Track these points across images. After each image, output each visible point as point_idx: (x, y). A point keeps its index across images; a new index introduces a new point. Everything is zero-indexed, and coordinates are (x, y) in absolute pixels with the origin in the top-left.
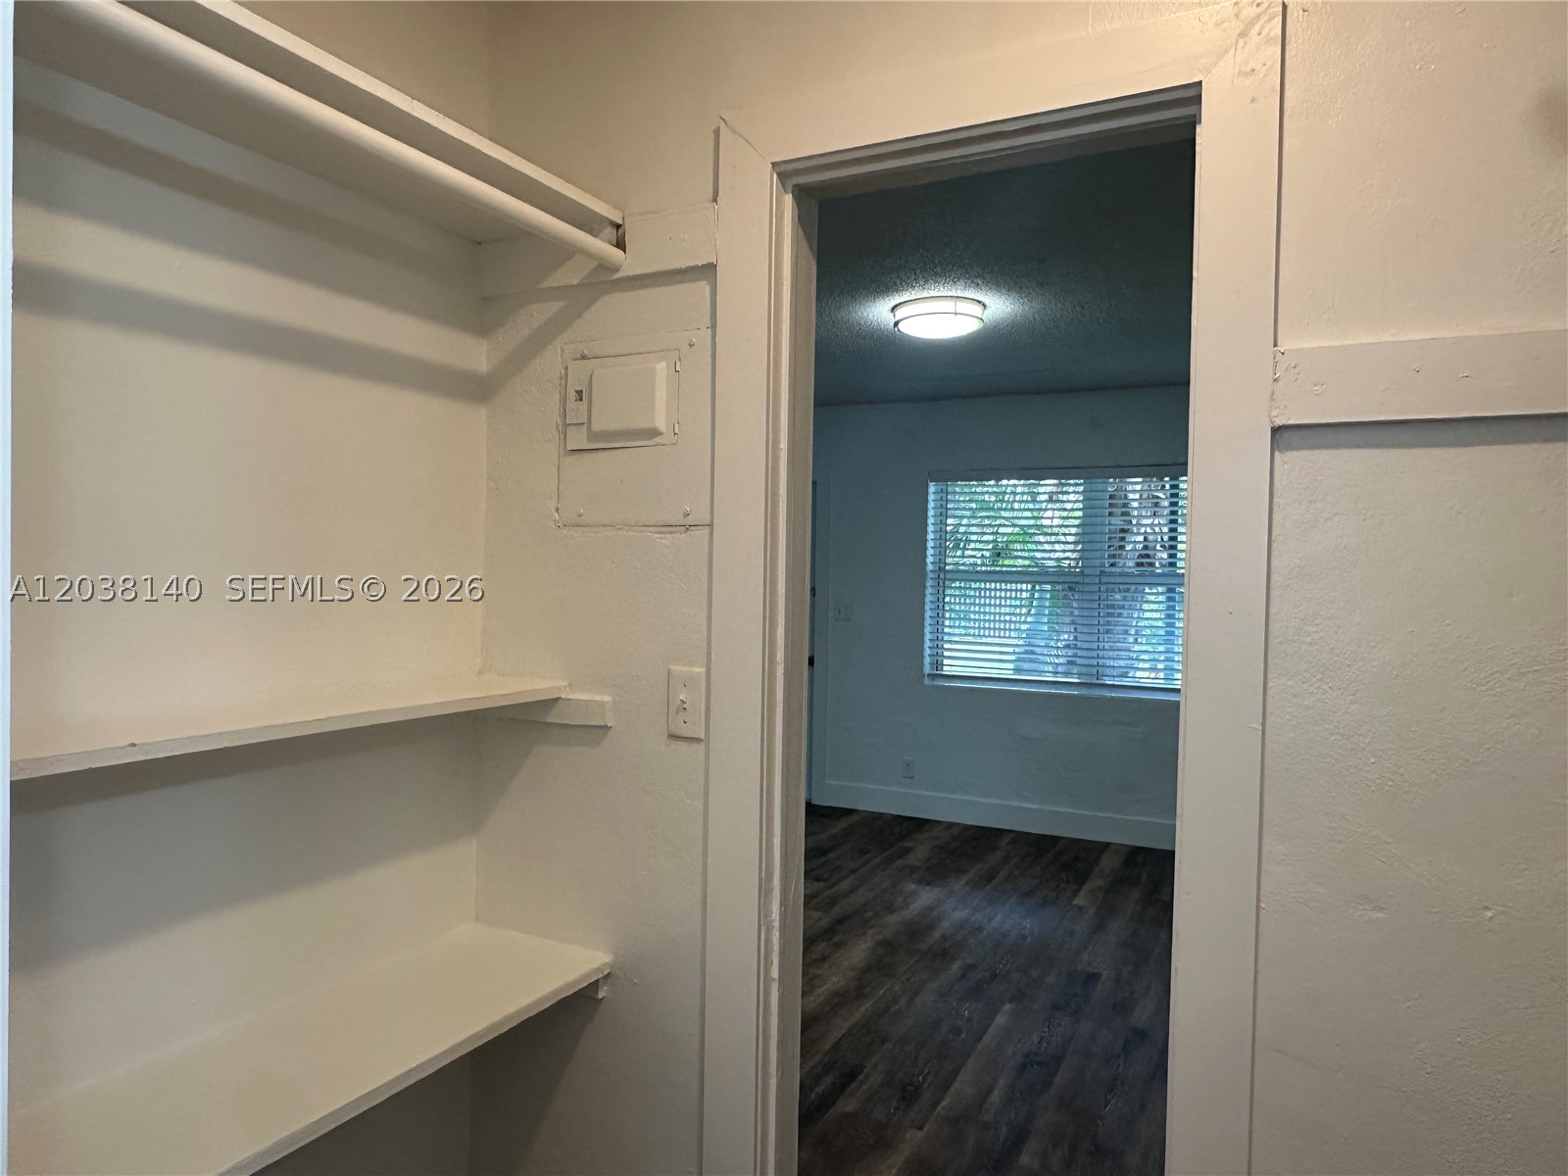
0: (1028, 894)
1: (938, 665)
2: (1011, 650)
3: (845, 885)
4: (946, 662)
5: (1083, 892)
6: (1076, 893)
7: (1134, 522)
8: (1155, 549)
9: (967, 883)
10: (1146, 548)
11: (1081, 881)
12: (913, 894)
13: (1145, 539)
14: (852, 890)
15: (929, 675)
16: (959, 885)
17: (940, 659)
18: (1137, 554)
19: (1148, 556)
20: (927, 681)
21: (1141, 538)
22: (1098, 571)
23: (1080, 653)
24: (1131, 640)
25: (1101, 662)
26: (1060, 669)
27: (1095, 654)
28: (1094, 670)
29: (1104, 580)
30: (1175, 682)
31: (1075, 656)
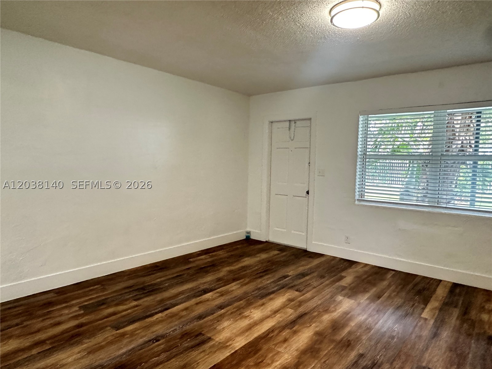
0: (398, 308)
1: (362, 195)
2: (399, 190)
3: (308, 295)
4: (366, 194)
5: (427, 310)
6: (423, 309)
7: (457, 134)
8: (466, 147)
9: (367, 299)
10: (462, 147)
11: (426, 302)
12: (340, 302)
13: (462, 143)
14: (313, 298)
15: (358, 200)
16: (363, 299)
17: (363, 193)
18: (458, 150)
19: (463, 151)
20: (357, 202)
21: (460, 142)
22: (440, 154)
23: (429, 192)
24: (454, 186)
25: (440, 196)
26: (420, 199)
27: (437, 192)
28: (437, 200)
29: (443, 158)
30: (476, 207)
31: (427, 193)
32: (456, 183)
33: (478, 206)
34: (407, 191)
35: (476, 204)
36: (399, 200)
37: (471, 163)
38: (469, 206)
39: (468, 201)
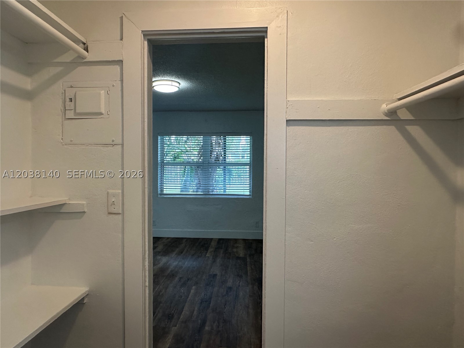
0: (193, 255)
1: (162, 191)
5: (208, 253)
6: (206, 253)
8: (219, 156)
9: (176, 254)
10: (217, 156)
11: (207, 250)
12: (160, 259)
15: (160, 194)
16: (173, 255)
17: (162, 189)
20: (159, 196)
21: (216, 153)
22: (207, 162)
23: (201, 185)
24: (214, 181)
25: (209, 188)
26: (195, 190)
27: (207, 186)
28: (207, 190)
29: (209, 165)
30: (226, 192)
31: (200, 186)
32: (215, 179)
33: (228, 192)
34: (186, 186)
35: (227, 191)
36: (180, 192)
37: (223, 167)
38: (223, 192)
39: (222, 189)
